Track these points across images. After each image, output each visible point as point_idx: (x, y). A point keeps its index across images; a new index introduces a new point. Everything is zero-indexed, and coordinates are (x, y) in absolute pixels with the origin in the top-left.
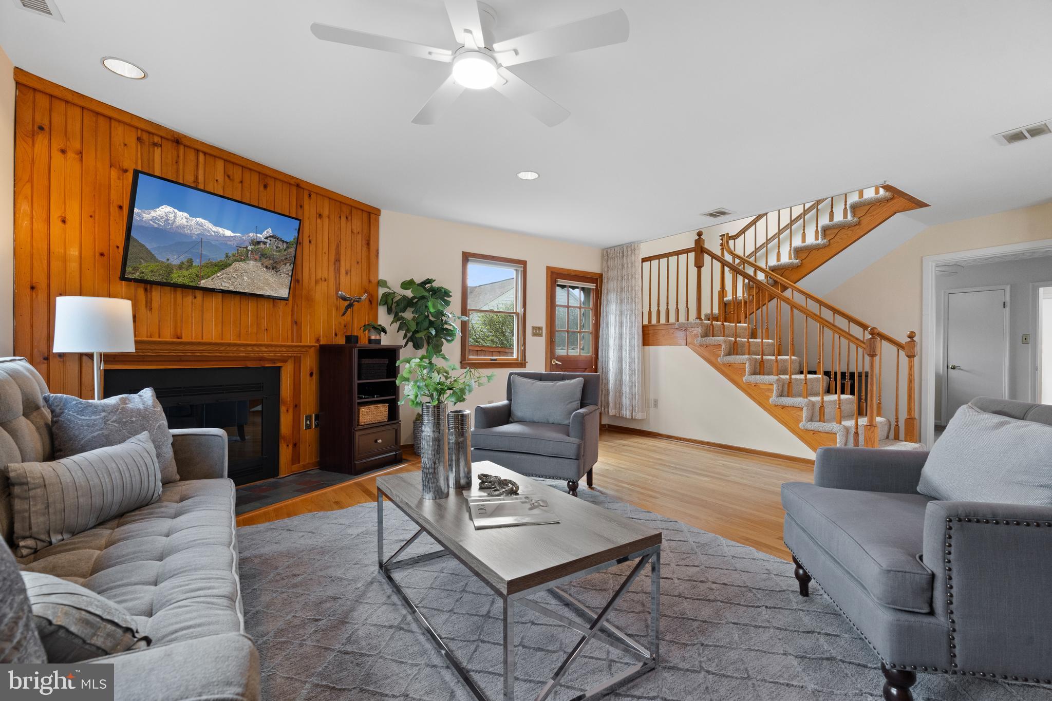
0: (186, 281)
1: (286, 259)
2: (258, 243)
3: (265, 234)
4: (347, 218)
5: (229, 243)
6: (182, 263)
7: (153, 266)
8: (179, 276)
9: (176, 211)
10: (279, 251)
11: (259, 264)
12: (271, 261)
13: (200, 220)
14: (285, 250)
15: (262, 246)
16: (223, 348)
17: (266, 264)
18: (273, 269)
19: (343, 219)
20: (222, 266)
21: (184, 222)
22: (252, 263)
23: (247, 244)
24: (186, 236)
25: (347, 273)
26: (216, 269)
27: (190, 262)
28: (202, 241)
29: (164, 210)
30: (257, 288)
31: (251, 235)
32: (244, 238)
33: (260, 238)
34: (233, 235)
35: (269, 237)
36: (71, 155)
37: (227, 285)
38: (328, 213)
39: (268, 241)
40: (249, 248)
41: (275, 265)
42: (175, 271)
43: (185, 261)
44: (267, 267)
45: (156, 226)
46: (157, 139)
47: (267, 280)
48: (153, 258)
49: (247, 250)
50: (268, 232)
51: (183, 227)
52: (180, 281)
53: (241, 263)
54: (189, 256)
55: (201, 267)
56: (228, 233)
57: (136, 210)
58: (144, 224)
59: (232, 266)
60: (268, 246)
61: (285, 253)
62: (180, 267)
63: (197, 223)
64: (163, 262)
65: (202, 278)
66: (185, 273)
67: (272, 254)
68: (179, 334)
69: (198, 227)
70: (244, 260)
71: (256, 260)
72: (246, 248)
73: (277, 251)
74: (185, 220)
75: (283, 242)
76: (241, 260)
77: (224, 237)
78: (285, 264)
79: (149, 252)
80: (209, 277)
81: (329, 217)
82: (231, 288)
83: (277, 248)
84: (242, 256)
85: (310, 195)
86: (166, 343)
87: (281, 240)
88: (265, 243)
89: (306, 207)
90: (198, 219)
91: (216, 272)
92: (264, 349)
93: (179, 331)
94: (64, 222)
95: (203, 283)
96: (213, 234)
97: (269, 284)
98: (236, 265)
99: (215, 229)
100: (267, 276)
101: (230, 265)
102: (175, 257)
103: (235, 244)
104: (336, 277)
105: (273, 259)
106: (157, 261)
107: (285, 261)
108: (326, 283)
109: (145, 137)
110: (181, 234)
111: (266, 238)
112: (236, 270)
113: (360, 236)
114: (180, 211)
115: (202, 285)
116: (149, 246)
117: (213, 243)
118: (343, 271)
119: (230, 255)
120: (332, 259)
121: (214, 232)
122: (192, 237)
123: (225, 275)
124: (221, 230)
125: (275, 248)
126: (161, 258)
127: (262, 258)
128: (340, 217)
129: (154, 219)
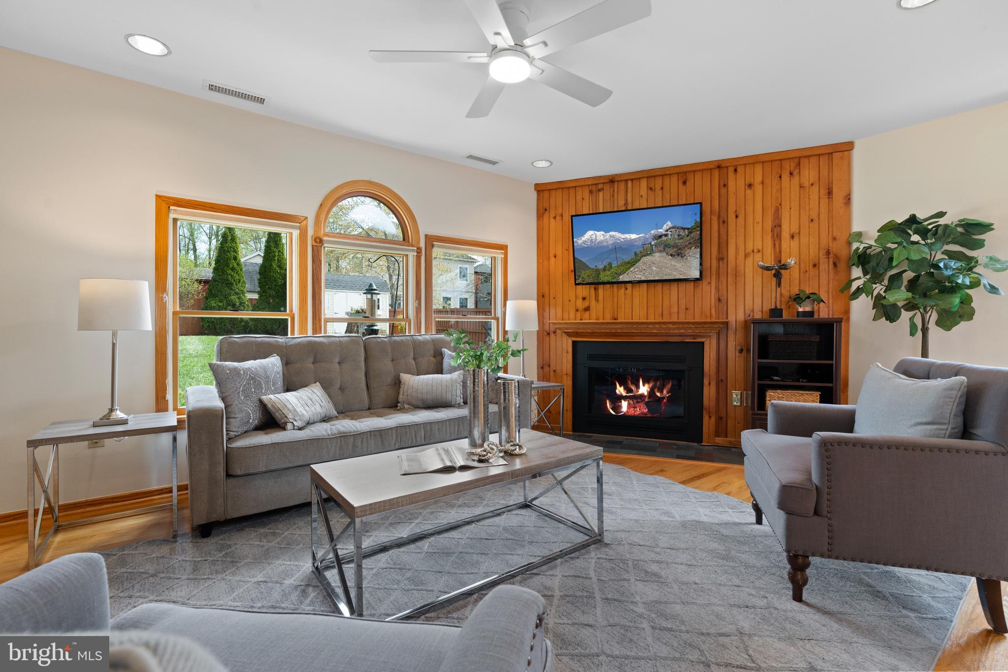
0: (610, 279)
1: (690, 243)
2: (660, 237)
3: (665, 227)
4: (791, 174)
5: (635, 244)
6: (605, 267)
7: (588, 272)
8: (605, 276)
9: (596, 232)
10: (682, 238)
11: (664, 254)
12: (675, 249)
13: (612, 233)
14: (688, 236)
15: (664, 238)
16: (635, 326)
17: (671, 252)
18: (678, 255)
19: (786, 177)
20: (632, 263)
21: (602, 238)
22: (657, 254)
23: (650, 240)
24: (604, 247)
25: (793, 237)
26: (629, 266)
27: (610, 264)
28: (617, 248)
29: (590, 234)
30: (666, 275)
31: (653, 232)
32: (647, 236)
33: (661, 232)
34: (638, 236)
35: (670, 229)
36: (558, 218)
37: (639, 276)
38: (761, 179)
39: (669, 233)
40: (653, 243)
41: (679, 251)
42: (601, 273)
43: (606, 264)
44: (671, 255)
45: (586, 246)
46: (600, 186)
47: (674, 266)
48: (588, 267)
49: (651, 245)
50: (667, 225)
51: (602, 242)
52: (606, 279)
53: (648, 257)
54: (609, 261)
55: (618, 266)
56: (634, 236)
57: (575, 240)
58: (579, 247)
59: (641, 261)
60: (670, 236)
61: (688, 238)
62: (604, 270)
63: (611, 236)
64: (593, 269)
65: (620, 274)
66: (608, 273)
67: (676, 243)
68: (616, 317)
69: (612, 238)
70: (650, 254)
71: (660, 251)
72: (650, 244)
73: (679, 239)
74: (602, 236)
75: (684, 229)
76: (648, 255)
77: (631, 240)
78: (690, 248)
79: (584, 264)
80: (625, 272)
81: (763, 183)
82: (643, 278)
83: (679, 236)
84: (646, 251)
85: (736, 170)
86: (608, 323)
87: (682, 228)
88: (666, 235)
89: (731, 184)
90: (610, 233)
91: (630, 268)
92: (671, 326)
93: (616, 314)
94: (555, 257)
95: (622, 278)
96: (622, 240)
97: (676, 269)
98: (644, 259)
99: (623, 236)
100: (673, 263)
101: (639, 260)
102: (600, 263)
103: (640, 243)
104: (775, 245)
105: (677, 247)
106: (589, 268)
107: (689, 246)
108: (760, 255)
109: (594, 188)
110: (601, 247)
111: (667, 231)
112: (645, 263)
113: (815, 189)
114: (598, 231)
115: (621, 280)
116: (584, 260)
117: (623, 247)
118: (785, 235)
119: (638, 252)
120: (769, 225)
121: (623, 239)
122: (608, 247)
123: (637, 269)
124: (627, 236)
125: (676, 237)
126: (592, 266)
127: (666, 249)
128: (780, 177)
129: (584, 242)
